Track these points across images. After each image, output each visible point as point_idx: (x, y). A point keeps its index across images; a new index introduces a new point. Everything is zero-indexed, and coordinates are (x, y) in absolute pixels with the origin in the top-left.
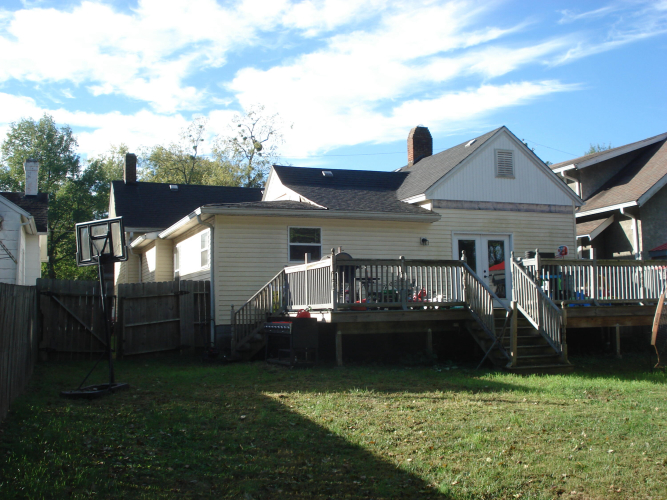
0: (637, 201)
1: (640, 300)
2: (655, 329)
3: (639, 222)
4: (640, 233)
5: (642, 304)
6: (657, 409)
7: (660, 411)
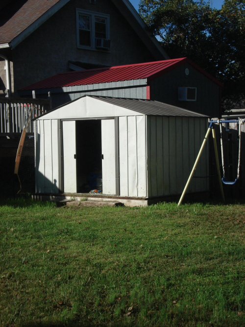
0: (9, 43)
1: (7, 134)
2: (18, 159)
3: (12, 63)
4: (12, 73)
5: (8, 138)
6: (12, 229)
7: (15, 231)
